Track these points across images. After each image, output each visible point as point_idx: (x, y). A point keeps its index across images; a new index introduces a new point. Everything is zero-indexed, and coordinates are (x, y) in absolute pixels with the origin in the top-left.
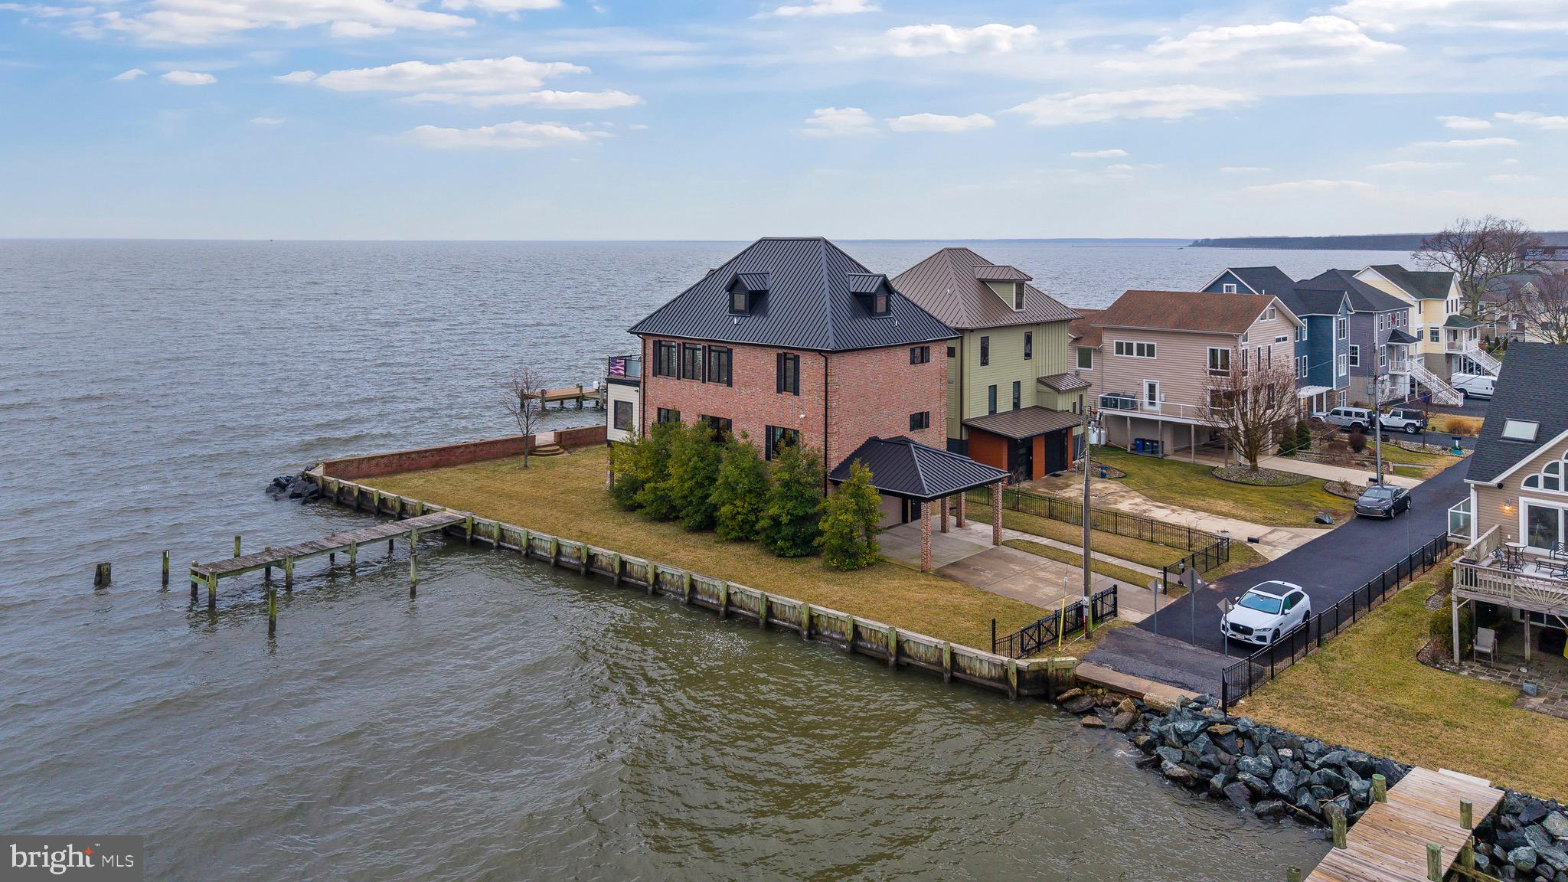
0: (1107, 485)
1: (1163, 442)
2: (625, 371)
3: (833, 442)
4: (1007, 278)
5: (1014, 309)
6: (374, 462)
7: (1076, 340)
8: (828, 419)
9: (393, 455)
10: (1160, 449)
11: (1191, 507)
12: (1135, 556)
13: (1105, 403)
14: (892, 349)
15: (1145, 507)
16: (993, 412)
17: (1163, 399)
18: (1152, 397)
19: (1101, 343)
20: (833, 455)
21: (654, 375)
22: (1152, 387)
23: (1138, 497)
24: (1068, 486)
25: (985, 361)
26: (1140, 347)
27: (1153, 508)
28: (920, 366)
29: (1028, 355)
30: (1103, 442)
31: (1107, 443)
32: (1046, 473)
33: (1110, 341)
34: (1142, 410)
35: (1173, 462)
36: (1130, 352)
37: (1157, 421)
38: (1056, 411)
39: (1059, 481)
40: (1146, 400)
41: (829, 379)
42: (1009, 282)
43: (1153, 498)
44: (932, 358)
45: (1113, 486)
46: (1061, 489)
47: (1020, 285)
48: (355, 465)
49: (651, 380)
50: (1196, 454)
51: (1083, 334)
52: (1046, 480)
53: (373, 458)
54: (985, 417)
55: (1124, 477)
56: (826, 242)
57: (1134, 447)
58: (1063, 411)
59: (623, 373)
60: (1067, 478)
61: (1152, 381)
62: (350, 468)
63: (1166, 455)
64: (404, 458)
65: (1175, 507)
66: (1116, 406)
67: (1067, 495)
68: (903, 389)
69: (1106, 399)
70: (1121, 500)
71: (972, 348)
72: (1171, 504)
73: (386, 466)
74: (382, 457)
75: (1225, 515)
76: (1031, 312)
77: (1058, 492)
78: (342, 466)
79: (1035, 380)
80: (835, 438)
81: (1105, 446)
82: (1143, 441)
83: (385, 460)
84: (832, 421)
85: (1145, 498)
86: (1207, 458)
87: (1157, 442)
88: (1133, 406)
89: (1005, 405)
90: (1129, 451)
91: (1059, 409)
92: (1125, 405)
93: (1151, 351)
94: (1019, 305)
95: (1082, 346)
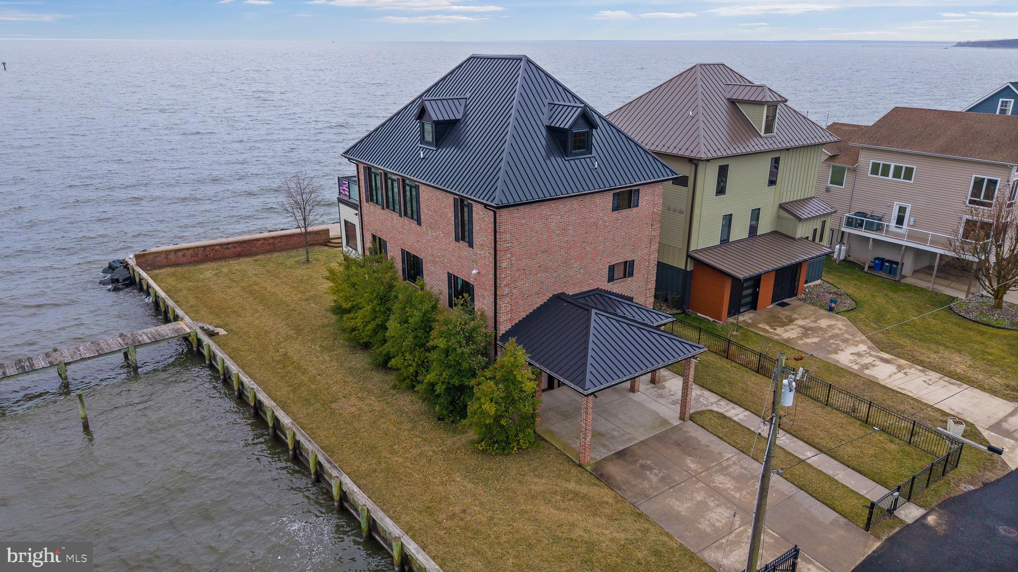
0: (833, 323)
1: (903, 264)
2: (349, 192)
3: (503, 304)
4: (759, 99)
5: (762, 134)
6: (180, 254)
7: (832, 158)
8: (498, 280)
9: (197, 247)
10: (898, 272)
11: (921, 363)
12: (841, 452)
13: (850, 223)
14: (588, 197)
15: (868, 360)
16: (725, 241)
17: (912, 223)
18: (900, 221)
19: (857, 161)
20: (502, 318)
21: (367, 201)
22: (902, 210)
23: (863, 342)
24: (791, 321)
25: (721, 191)
26: (898, 170)
27: (878, 363)
28: (625, 212)
29: (772, 182)
30: (842, 257)
31: (846, 257)
32: (772, 303)
33: (866, 161)
34: (887, 231)
35: (910, 287)
36: (885, 173)
37: (901, 246)
38: (794, 239)
39: (784, 313)
40: (893, 224)
41: (498, 237)
42: (761, 103)
43: (881, 346)
44: (643, 202)
45: (839, 324)
46: (783, 324)
47: (773, 107)
48: (163, 256)
49: (365, 205)
50: (937, 276)
51: (840, 151)
52: (771, 311)
53: (179, 250)
54: (715, 247)
55: (853, 311)
56: (529, 61)
57: (872, 264)
58: (801, 239)
59: (348, 194)
60: (794, 309)
61: (903, 204)
62: (159, 259)
63: (904, 277)
64: (208, 249)
65: (902, 362)
66: (861, 225)
67: (786, 336)
68: (601, 239)
69: (852, 218)
70: (843, 345)
71: (708, 178)
72: (899, 355)
73: (192, 256)
74: (188, 249)
75: (959, 379)
76: (781, 137)
77: (779, 330)
78: (151, 257)
79: (777, 206)
80: (507, 300)
81: (843, 260)
82: (883, 261)
83: (191, 252)
84: (502, 283)
85: (870, 344)
86: (946, 282)
87: (897, 263)
88: (879, 228)
89: (739, 232)
90: (866, 269)
91: (798, 236)
92: (870, 227)
93: (909, 173)
94: (769, 128)
95: (837, 164)
